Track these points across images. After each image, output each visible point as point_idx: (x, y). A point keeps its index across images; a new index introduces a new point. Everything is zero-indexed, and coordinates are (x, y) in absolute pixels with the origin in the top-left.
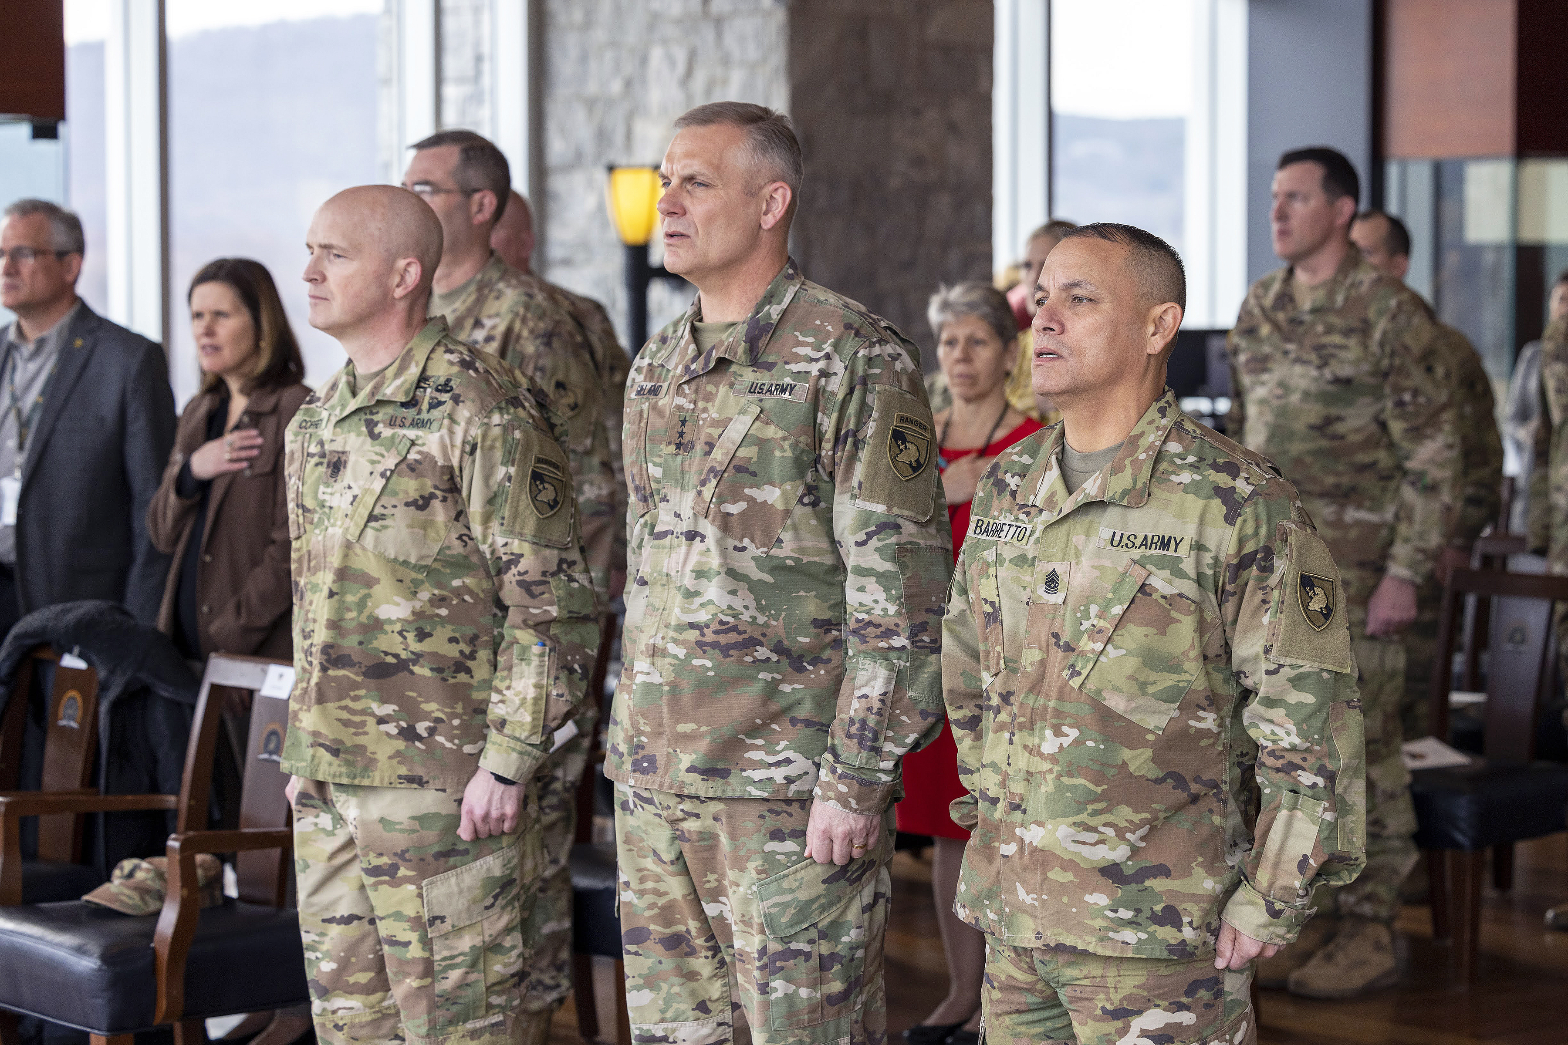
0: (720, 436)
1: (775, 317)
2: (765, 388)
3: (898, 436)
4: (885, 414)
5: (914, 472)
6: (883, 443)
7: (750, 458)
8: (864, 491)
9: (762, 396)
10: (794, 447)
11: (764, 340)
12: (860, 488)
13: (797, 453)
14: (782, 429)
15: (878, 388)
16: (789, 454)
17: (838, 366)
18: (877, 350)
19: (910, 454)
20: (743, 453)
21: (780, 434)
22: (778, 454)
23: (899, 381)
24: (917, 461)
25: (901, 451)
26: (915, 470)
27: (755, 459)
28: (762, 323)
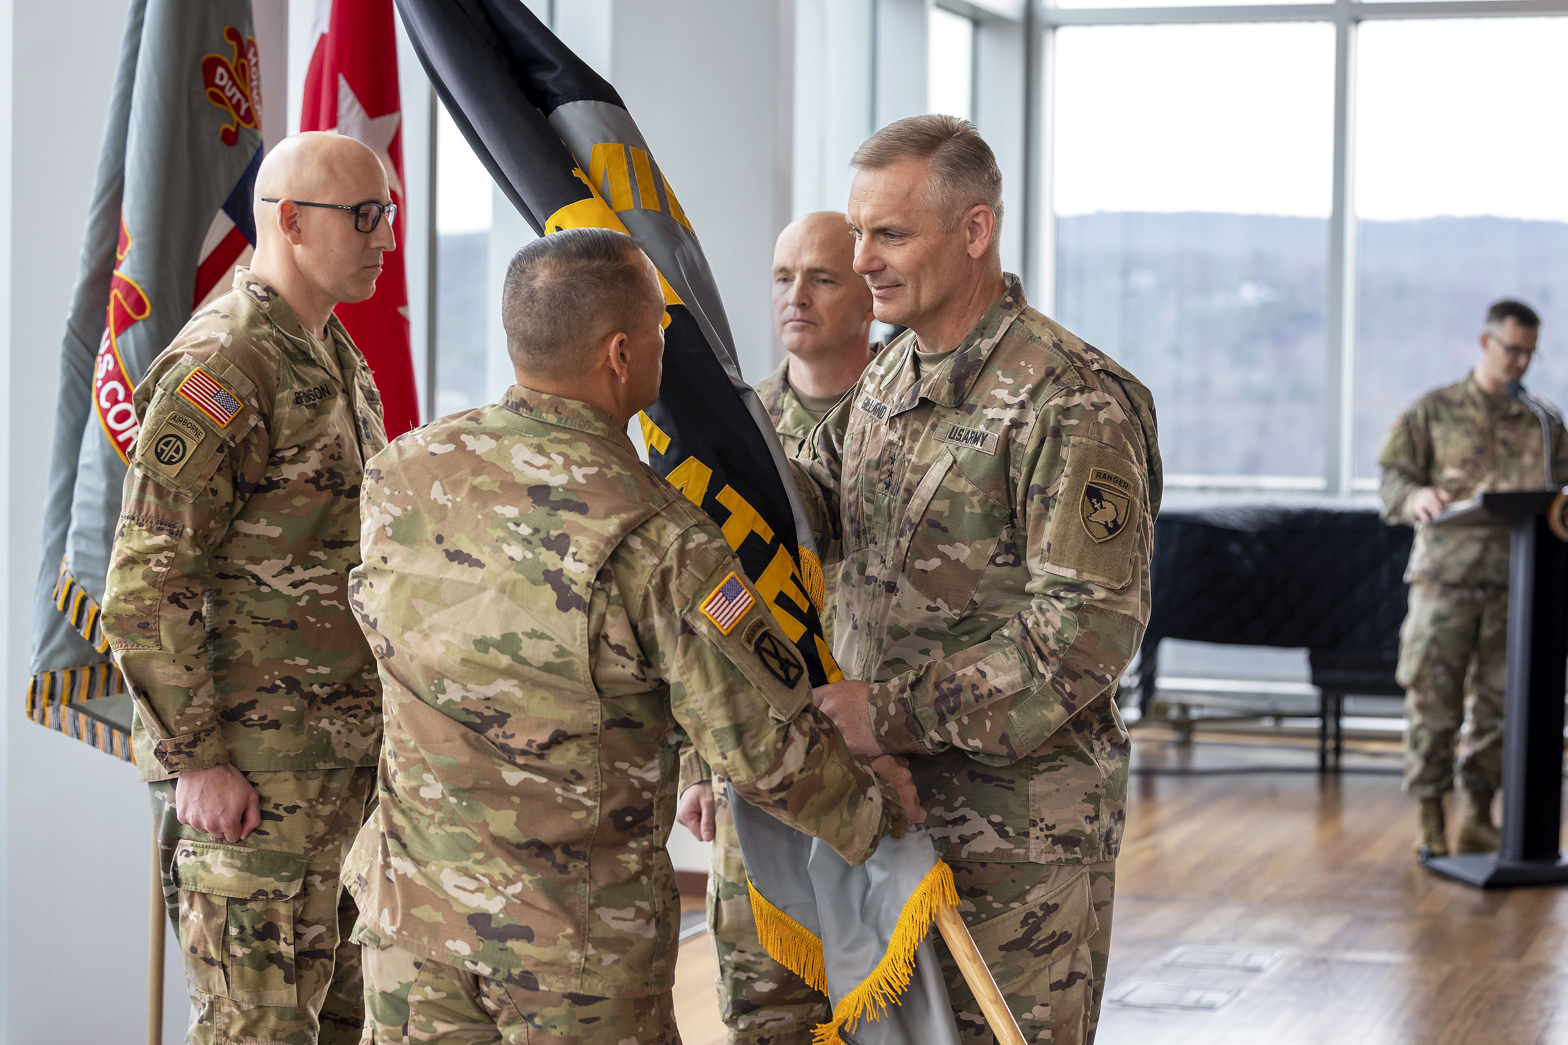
0: (918, 483)
1: (985, 353)
2: (963, 434)
3: (1093, 493)
4: (1080, 468)
5: (1110, 534)
6: (1076, 500)
7: (942, 513)
8: (1056, 554)
9: (959, 444)
10: (983, 503)
11: (972, 378)
12: (1049, 550)
13: (987, 509)
14: (972, 482)
15: (1073, 440)
16: (978, 510)
17: (1031, 417)
18: (1077, 399)
19: (1107, 513)
20: (936, 506)
21: (970, 488)
22: (967, 509)
23: (1100, 433)
24: (1114, 522)
25: (1096, 510)
26: (1111, 531)
27: (946, 514)
28: (970, 360)
